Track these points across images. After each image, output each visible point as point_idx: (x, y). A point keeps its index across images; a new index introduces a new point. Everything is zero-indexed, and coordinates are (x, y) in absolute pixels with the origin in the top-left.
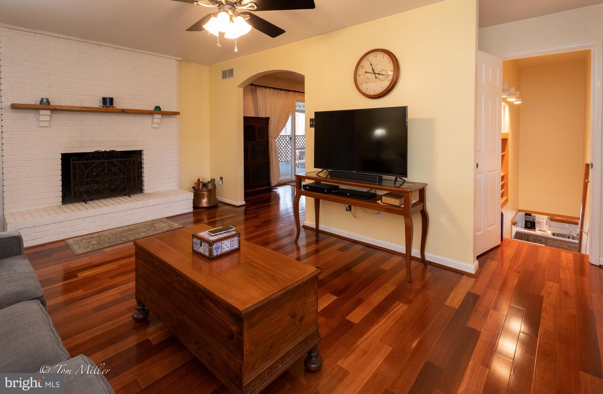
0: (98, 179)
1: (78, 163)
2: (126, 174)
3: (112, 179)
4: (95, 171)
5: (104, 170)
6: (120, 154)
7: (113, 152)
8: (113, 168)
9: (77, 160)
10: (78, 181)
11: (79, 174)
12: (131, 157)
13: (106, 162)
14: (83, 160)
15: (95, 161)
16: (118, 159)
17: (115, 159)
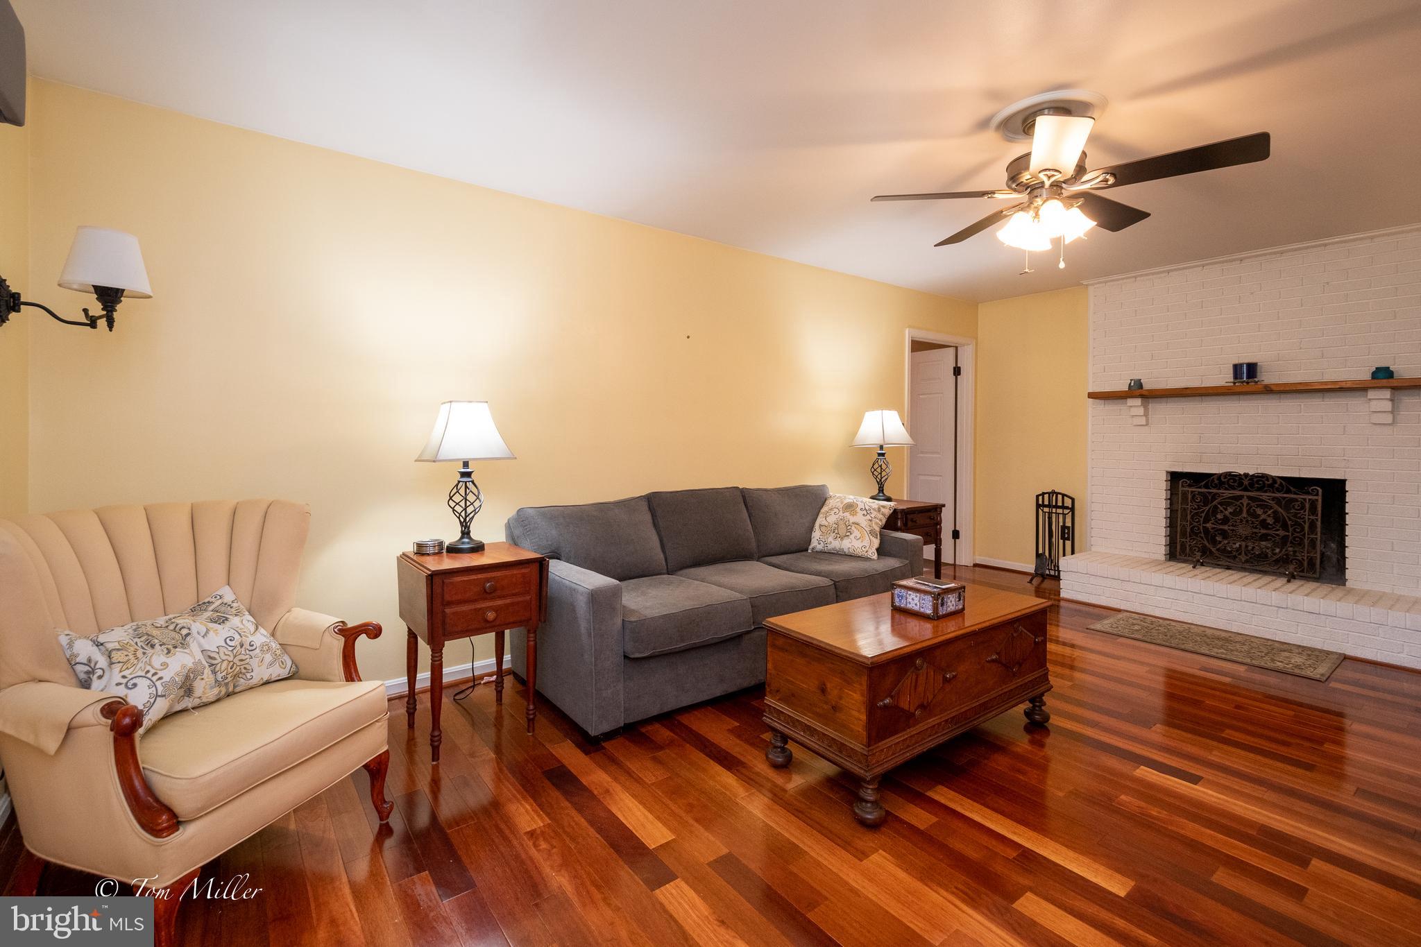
0: (1226, 527)
1: (1192, 492)
2: (1291, 529)
3: (1256, 533)
4: (1222, 512)
5: (1241, 511)
6: (1279, 483)
7: (1264, 477)
8: (1259, 511)
9: (1190, 486)
10: (1188, 523)
11: (1191, 512)
12: (1308, 493)
13: (1245, 497)
14: (1200, 488)
15: (1224, 492)
16: (1274, 492)
17: (1266, 492)
